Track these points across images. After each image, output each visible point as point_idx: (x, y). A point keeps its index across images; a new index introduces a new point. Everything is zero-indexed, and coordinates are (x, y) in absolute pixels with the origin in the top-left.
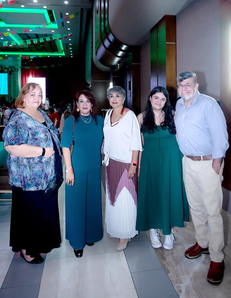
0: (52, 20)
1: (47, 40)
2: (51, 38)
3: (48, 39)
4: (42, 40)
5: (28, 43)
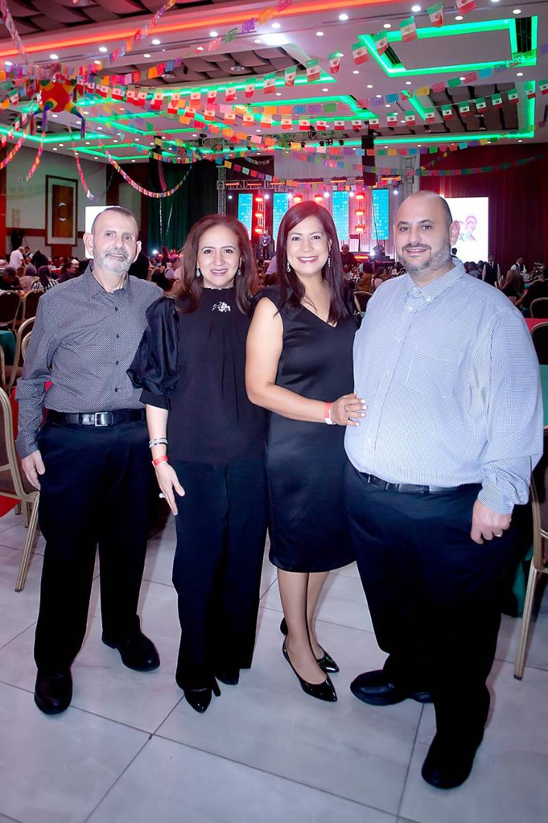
0: (524, 46)
1: (494, 103)
2: (505, 98)
3: (497, 101)
4: (481, 105)
5: (444, 113)
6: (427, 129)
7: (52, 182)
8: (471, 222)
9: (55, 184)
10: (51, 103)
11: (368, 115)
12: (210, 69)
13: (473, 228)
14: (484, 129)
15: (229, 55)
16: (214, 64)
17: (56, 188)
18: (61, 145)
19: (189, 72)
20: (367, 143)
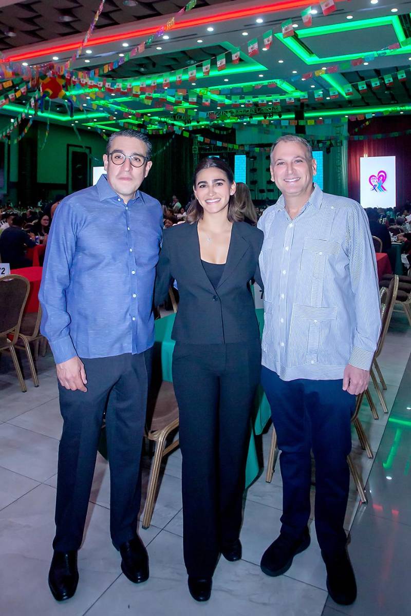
2: (408, 72)
4: (390, 79)
5: (361, 89)
6: (350, 104)
7: (71, 149)
8: (382, 176)
9: (74, 150)
10: (47, 92)
11: (299, 94)
12: (172, 63)
13: (384, 180)
14: (396, 102)
15: (183, 52)
16: (175, 59)
17: (74, 153)
18: (77, 122)
19: (156, 66)
20: (300, 116)
